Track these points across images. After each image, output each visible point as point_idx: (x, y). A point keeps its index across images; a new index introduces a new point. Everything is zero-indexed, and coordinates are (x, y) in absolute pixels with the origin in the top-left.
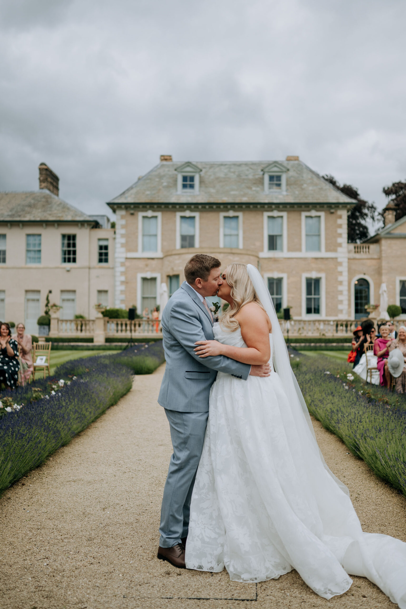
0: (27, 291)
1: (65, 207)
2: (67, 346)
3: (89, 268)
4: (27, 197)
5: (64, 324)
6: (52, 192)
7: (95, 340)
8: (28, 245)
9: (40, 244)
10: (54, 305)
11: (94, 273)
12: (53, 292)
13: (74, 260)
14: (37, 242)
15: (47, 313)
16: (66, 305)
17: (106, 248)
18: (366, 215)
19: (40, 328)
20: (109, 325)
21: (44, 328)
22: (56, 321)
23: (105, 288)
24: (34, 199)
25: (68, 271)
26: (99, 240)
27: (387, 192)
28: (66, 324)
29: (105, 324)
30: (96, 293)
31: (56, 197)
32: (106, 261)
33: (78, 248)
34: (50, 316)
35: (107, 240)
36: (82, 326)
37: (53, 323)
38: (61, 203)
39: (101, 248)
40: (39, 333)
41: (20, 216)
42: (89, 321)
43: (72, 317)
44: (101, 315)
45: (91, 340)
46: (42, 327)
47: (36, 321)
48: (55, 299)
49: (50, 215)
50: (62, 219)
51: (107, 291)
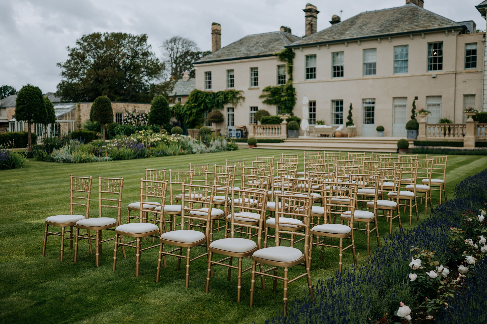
0: (394, 98)
1: (431, 16)
2: (437, 149)
3: (456, 74)
4: (394, 13)
5: (432, 128)
6: (418, 5)
7: (465, 144)
8: (396, 57)
9: (407, 54)
10: (423, 111)
11: (460, 78)
12: (419, 98)
13: (440, 68)
14: (404, 53)
15: (413, 117)
16: (431, 109)
17: (474, 52)
19: (408, 132)
20: (479, 129)
21: (412, 132)
22: (424, 125)
23: (473, 93)
24: (400, 13)
25: (434, 77)
26: (467, 44)
28: (434, 128)
29: (475, 129)
30: (462, 97)
31: (421, 9)
32: (474, 65)
33: (444, 55)
34: (416, 120)
35: (476, 44)
36: (449, 130)
37: (422, 128)
38: (427, 14)
39: (468, 52)
40: (408, 137)
41: (388, 30)
42: (458, 125)
43: (436, 122)
44: (471, 119)
45: (461, 144)
46: (411, 131)
47: (404, 125)
48: (421, 104)
49: (417, 26)
50: (429, 28)
51: (474, 95)
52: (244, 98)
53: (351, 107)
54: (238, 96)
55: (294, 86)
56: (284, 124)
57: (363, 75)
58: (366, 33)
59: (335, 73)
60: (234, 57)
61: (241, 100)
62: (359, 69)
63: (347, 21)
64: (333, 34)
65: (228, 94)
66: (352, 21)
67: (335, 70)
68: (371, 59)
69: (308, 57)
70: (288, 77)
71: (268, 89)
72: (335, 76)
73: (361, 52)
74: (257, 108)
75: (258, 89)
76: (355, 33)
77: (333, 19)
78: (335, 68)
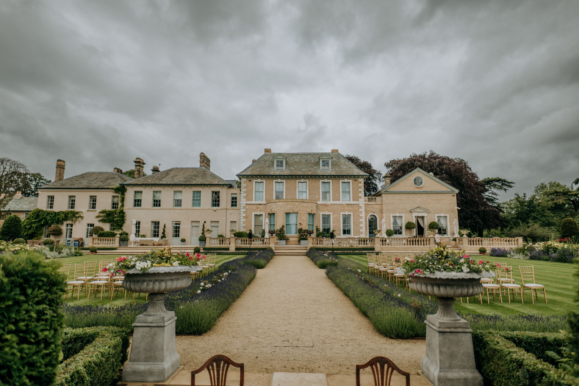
0: (192, 222)
1: (214, 176)
3: (227, 209)
4: (193, 170)
6: (207, 168)
7: (230, 249)
8: (194, 197)
10: (208, 230)
11: (229, 212)
12: (206, 222)
13: (218, 205)
14: (199, 195)
15: (203, 234)
16: (213, 229)
17: (236, 198)
18: (376, 178)
19: (200, 242)
20: (237, 241)
22: (209, 238)
23: (235, 220)
24: (197, 172)
25: (215, 211)
26: (232, 194)
27: (387, 166)
28: (214, 240)
29: (235, 240)
30: (230, 223)
31: (208, 171)
32: (236, 205)
33: (221, 199)
34: (205, 236)
35: (237, 194)
36: (223, 241)
37: (208, 240)
38: (212, 175)
39: (233, 198)
40: (200, 245)
41: (190, 181)
42: (227, 238)
43: (217, 236)
44: (233, 236)
45: (228, 249)
46: (202, 242)
47: (198, 239)
48: (208, 226)
49: (206, 181)
50: (212, 183)
51: (236, 222)
52: (82, 217)
53: (165, 226)
54: (77, 216)
55: (124, 211)
56: (117, 237)
57: (173, 207)
58: (176, 181)
59: (155, 204)
60: (77, 187)
61: (80, 219)
62: (171, 203)
63: (164, 172)
64: (155, 179)
65: (68, 213)
66: (167, 173)
67: (155, 202)
68: (178, 197)
69: (136, 192)
70: (120, 204)
71: (103, 212)
72: (154, 206)
73: (173, 193)
74: (93, 225)
75: (96, 211)
76: (169, 181)
77: (154, 168)
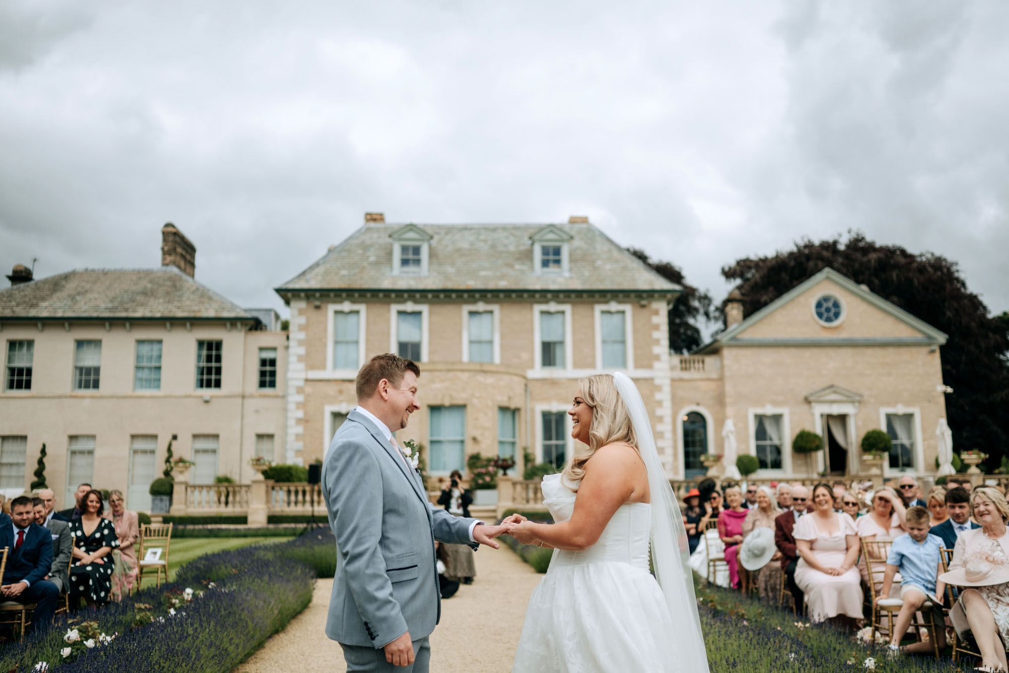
0: (134, 437)
1: (204, 294)
2: (200, 530)
3: (243, 397)
4: (140, 278)
5: (197, 493)
6: (184, 271)
7: (250, 519)
8: (139, 357)
9: (160, 357)
10: (181, 460)
11: (250, 404)
12: (179, 437)
13: (218, 384)
14: (155, 353)
15: (167, 473)
16: (202, 459)
17: (273, 362)
18: (696, 310)
19: (154, 500)
20: (274, 493)
21: (161, 500)
22: (183, 487)
23: (269, 431)
24: (151, 281)
25: (207, 402)
26: (262, 349)
27: (729, 274)
28: (200, 492)
29: (267, 492)
30: (253, 438)
31: (190, 279)
32: (273, 384)
33: (225, 364)
34: (173, 479)
35: (274, 349)
36: (227, 496)
37: (178, 491)
38: (197, 289)
39: (264, 362)
40: (153, 509)
41: (126, 310)
42: (240, 486)
43: (211, 481)
44: (261, 477)
45: (243, 520)
46: (159, 497)
47: (147, 488)
48: (182, 449)
49: (179, 308)
50: (199, 315)
51: (272, 436)
53: (43, 452)
57: (73, 390)
58: (83, 309)
59: (12, 381)
62: (66, 377)
63: (45, 281)
64: (14, 303)
66: (56, 284)
67: (12, 374)
68: (89, 359)
72: (11, 386)
73: (72, 346)
76: (60, 308)
77: (15, 272)
78: (12, 371)
